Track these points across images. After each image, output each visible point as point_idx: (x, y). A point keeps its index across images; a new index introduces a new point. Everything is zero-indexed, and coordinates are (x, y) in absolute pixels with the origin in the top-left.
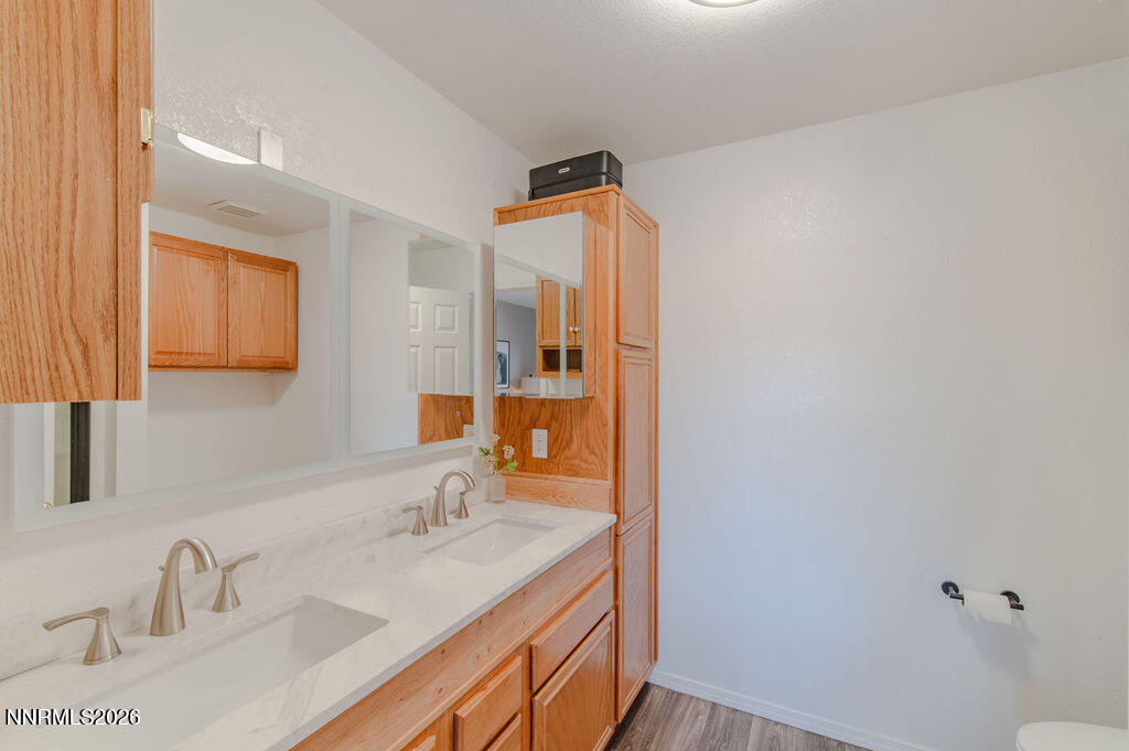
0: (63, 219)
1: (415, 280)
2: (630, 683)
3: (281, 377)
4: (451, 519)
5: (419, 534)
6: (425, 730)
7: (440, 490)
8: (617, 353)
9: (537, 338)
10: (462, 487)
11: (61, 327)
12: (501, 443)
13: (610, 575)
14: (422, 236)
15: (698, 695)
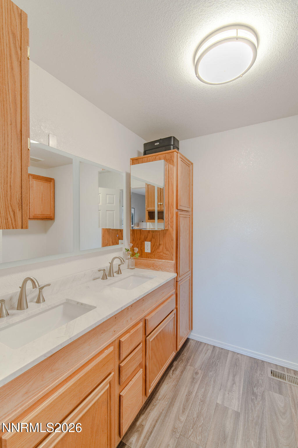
0: (8, 174)
1: (100, 186)
2: (182, 338)
3: (50, 222)
4: (115, 274)
5: (104, 279)
6: (110, 344)
7: (111, 263)
8: (177, 213)
9: (146, 207)
10: (119, 263)
11: (8, 207)
12: (133, 247)
13: (174, 296)
14: (103, 169)
15: (208, 343)
